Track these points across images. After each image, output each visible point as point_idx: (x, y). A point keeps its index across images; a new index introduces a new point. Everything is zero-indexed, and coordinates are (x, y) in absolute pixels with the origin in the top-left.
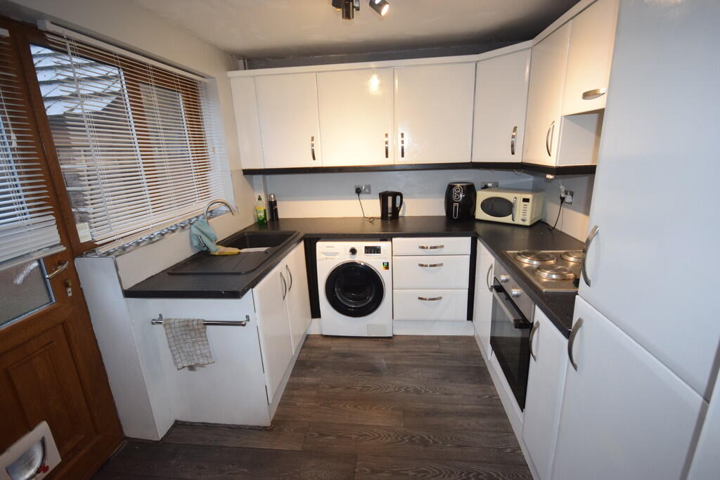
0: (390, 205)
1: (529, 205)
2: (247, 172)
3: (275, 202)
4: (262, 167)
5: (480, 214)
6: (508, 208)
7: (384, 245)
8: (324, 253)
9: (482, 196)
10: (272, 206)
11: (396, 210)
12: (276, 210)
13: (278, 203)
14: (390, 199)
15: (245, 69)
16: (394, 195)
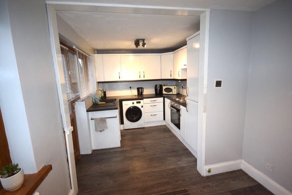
0: (140, 91)
1: (176, 89)
2: (99, 82)
3: (105, 92)
4: (104, 81)
5: (164, 92)
6: (170, 90)
7: (141, 101)
8: (125, 104)
9: (164, 88)
10: (105, 93)
11: (142, 93)
12: (106, 94)
13: (106, 92)
14: (140, 89)
15: (97, 54)
16: (141, 88)
